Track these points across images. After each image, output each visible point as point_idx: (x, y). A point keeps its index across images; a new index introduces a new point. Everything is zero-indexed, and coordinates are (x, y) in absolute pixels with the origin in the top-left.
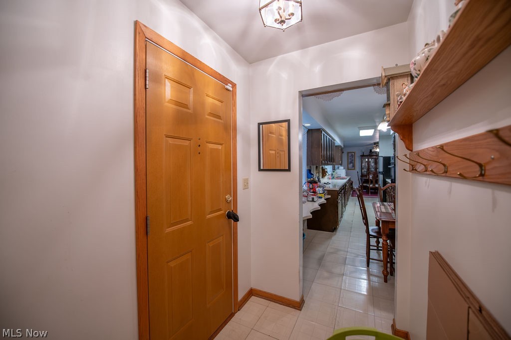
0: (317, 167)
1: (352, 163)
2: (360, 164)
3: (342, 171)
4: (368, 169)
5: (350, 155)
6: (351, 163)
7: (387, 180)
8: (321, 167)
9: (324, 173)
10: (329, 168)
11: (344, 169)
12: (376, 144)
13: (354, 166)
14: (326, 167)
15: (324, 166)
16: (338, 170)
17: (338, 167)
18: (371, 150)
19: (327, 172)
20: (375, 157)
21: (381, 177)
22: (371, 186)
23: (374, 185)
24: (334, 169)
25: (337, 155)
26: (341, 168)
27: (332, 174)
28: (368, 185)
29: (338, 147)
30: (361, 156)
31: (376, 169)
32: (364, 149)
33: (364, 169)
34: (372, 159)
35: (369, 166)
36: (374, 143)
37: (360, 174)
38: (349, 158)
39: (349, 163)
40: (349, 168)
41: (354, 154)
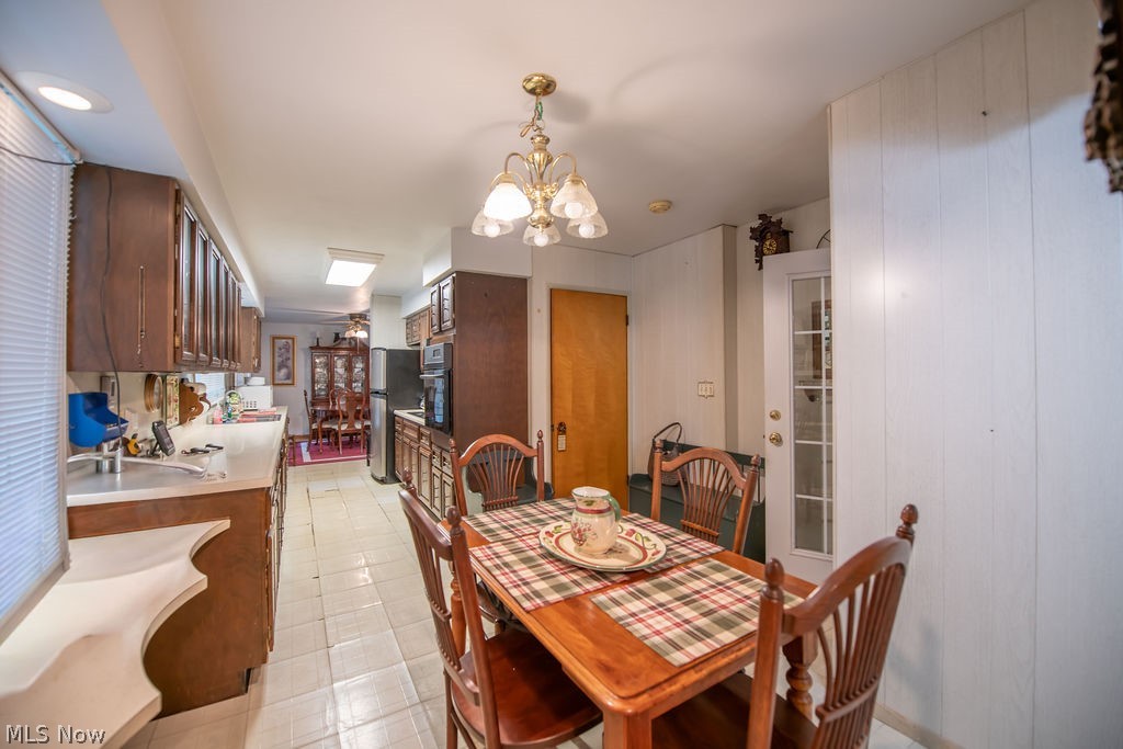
0: (150, 379)
1: (287, 367)
2: (309, 369)
3: (258, 392)
4: (330, 384)
6: (282, 365)
7: (396, 412)
8: (173, 379)
9: (190, 403)
10: (211, 384)
11: (266, 384)
12: (360, 319)
13: (290, 376)
14: (200, 378)
15: (189, 376)
16: (244, 389)
17: (246, 380)
18: (337, 335)
19: (204, 398)
20: (344, 353)
21: (379, 405)
22: (344, 427)
23: (351, 425)
24: (231, 387)
25: (244, 337)
26: (258, 381)
27: (225, 405)
28: (336, 427)
29: (250, 310)
30: (312, 348)
31: (349, 383)
32: (319, 331)
33: (318, 382)
34: (340, 357)
35: (332, 376)
36: (352, 317)
37: (309, 398)
38: (277, 354)
39: (276, 368)
40: (276, 382)
41: (290, 341)
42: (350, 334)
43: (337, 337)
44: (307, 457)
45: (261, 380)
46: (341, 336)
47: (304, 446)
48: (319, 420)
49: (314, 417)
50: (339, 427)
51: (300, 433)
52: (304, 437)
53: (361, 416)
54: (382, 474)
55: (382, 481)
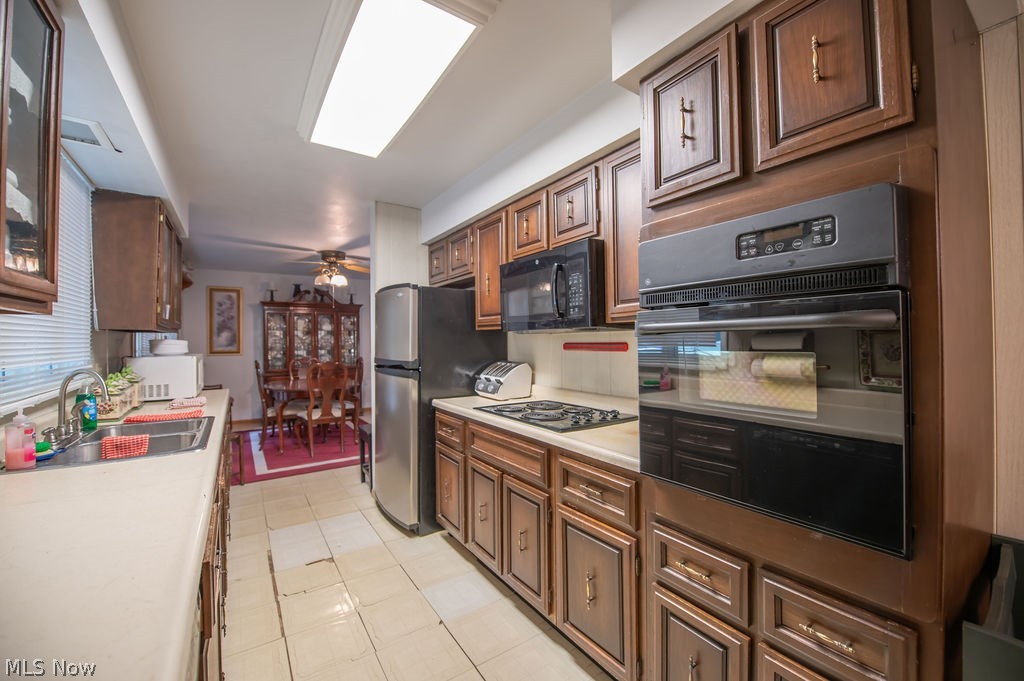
1: (230, 329)
2: (260, 333)
5: (219, 297)
6: (222, 327)
7: (436, 402)
11: (191, 351)
12: (336, 259)
13: (235, 340)
16: (150, 361)
17: (153, 345)
18: (297, 287)
20: (308, 310)
22: (316, 415)
23: (327, 412)
26: (173, 345)
28: (303, 414)
29: (151, 203)
30: (264, 303)
31: (314, 350)
32: (273, 281)
33: (272, 349)
34: (300, 316)
35: (292, 342)
36: (325, 255)
37: (261, 370)
38: (215, 312)
39: (215, 330)
40: (215, 349)
41: (234, 295)
42: (321, 280)
43: (297, 291)
44: (261, 466)
45: (182, 346)
46: (302, 289)
47: (254, 437)
48: (278, 405)
49: (269, 399)
50: (310, 415)
51: (248, 416)
52: (254, 422)
53: (341, 397)
54: (411, 518)
55: (413, 532)
